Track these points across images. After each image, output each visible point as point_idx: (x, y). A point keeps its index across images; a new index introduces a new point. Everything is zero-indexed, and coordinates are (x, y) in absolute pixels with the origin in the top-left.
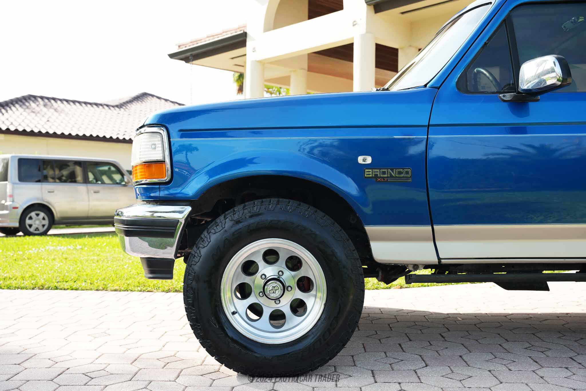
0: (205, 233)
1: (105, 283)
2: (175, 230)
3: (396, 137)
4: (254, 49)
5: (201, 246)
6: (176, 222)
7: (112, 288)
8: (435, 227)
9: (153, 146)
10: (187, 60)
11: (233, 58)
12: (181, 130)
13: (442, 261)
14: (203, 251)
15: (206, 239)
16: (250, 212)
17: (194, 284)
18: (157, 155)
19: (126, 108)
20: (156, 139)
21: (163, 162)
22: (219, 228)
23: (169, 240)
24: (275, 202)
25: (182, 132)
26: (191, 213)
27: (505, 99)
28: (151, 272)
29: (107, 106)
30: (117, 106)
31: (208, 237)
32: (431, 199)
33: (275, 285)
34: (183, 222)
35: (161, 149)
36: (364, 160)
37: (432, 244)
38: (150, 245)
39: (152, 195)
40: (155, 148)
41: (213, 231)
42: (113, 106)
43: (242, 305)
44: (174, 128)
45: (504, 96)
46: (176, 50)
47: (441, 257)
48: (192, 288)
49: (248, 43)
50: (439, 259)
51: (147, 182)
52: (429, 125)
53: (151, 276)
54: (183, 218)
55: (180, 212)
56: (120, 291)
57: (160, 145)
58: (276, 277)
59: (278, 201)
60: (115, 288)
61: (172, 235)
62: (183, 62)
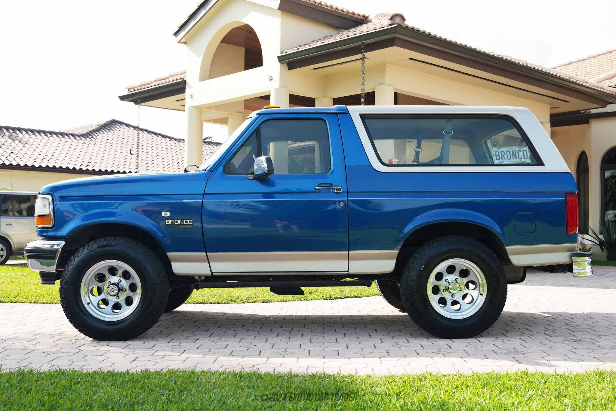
0: (73, 257)
1: (37, 298)
2: (56, 255)
3: (184, 201)
4: (191, 95)
5: (70, 264)
6: (56, 250)
7: (41, 301)
8: (208, 254)
9: (44, 206)
10: (136, 102)
11: (178, 100)
12: (60, 197)
13: (213, 273)
14: (71, 267)
15: (72, 261)
16: (97, 245)
17: (65, 286)
18: (46, 212)
19: (93, 137)
20: (46, 202)
21: (49, 215)
22: (80, 254)
23: (53, 261)
24: (104, 240)
25: (60, 198)
26: (65, 245)
27: (249, 178)
28: (43, 280)
29: (73, 135)
30: (83, 135)
31: (74, 259)
32: (205, 237)
33: (113, 287)
34: (60, 251)
35: (48, 208)
36: (166, 214)
37: (208, 263)
38: (41, 264)
39: (44, 234)
40: (45, 207)
41: (76, 256)
42: (79, 136)
43: (95, 300)
44: (57, 195)
45: (249, 176)
46: (126, 93)
47: (212, 271)
48: (64, 289)
49: (187, 90)
50: (212, 273)
51: (41, 227)
52: (204, 194)
53: (43, 282)
54: (60, 248)
55: (58, 245)
56: (47, 303)
57: (48, 206)
58: (116, 283)
59: (115, 238)
60: (43, 302)
61: (54, 258)
62: (133, 103)
